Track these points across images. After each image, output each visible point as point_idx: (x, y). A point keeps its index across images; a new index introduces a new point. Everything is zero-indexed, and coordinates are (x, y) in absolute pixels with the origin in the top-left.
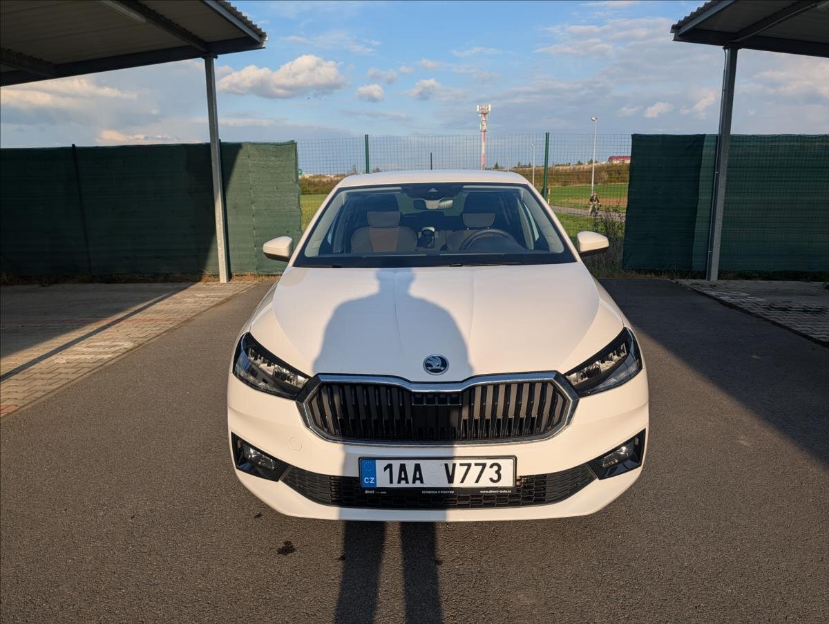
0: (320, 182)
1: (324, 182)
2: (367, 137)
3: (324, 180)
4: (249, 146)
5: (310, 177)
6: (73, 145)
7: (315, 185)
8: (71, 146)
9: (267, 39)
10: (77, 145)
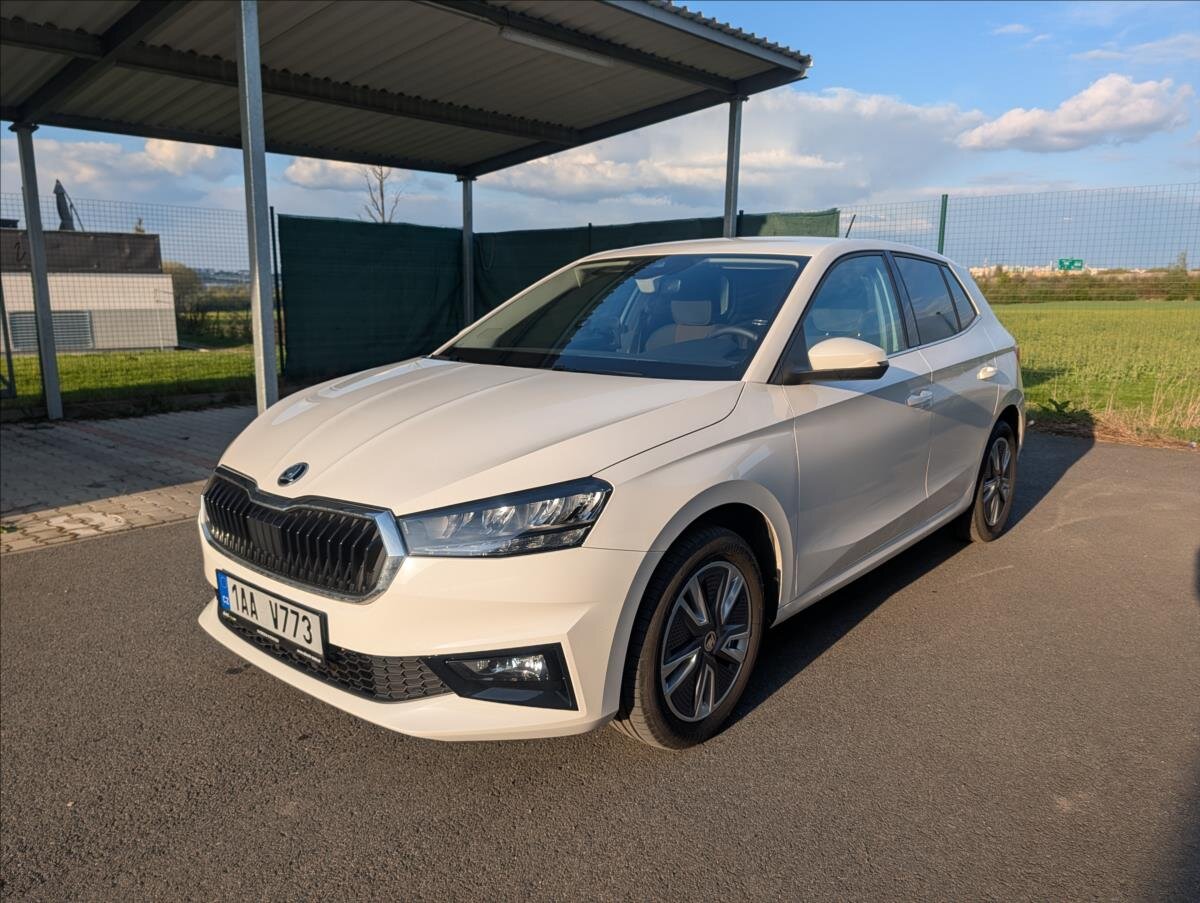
0: (1113, 279)
1: (1120, 281)
2: (945, 198)
3: (1121, 277)
4: (776, 218)
5: (1100, 273)
6: (590, 224)
7: (1101, 286)
8: (587, 225)
9: (812, 64)
10: (594, 224)
